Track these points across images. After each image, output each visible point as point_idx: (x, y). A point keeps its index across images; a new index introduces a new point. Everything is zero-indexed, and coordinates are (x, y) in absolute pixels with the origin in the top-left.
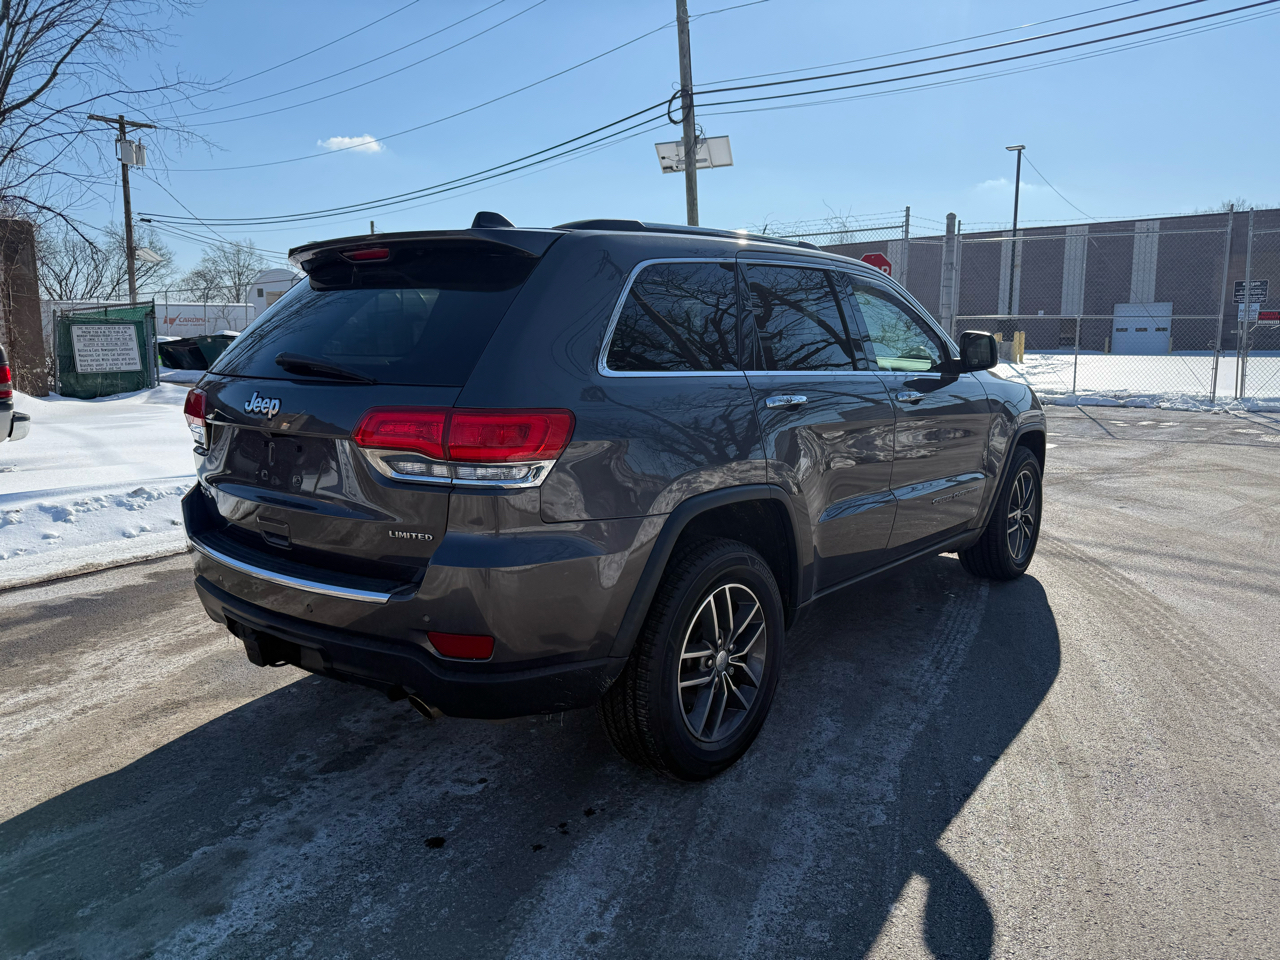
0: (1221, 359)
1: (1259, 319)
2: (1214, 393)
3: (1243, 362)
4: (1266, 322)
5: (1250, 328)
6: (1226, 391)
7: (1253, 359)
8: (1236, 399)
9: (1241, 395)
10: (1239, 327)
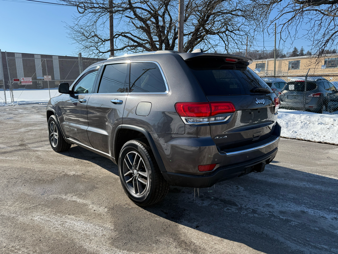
0: (6, 91)
1: (14, 81)
2: (6, 101)
3: (12, 92)
4: (16, 82)
5: (12, 83)
6: (9, 100)
7: (14, 91)
8: (12, 102)
9: (13, 101)
10: (9, 83)
